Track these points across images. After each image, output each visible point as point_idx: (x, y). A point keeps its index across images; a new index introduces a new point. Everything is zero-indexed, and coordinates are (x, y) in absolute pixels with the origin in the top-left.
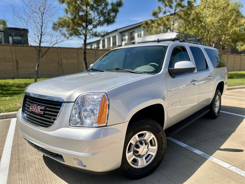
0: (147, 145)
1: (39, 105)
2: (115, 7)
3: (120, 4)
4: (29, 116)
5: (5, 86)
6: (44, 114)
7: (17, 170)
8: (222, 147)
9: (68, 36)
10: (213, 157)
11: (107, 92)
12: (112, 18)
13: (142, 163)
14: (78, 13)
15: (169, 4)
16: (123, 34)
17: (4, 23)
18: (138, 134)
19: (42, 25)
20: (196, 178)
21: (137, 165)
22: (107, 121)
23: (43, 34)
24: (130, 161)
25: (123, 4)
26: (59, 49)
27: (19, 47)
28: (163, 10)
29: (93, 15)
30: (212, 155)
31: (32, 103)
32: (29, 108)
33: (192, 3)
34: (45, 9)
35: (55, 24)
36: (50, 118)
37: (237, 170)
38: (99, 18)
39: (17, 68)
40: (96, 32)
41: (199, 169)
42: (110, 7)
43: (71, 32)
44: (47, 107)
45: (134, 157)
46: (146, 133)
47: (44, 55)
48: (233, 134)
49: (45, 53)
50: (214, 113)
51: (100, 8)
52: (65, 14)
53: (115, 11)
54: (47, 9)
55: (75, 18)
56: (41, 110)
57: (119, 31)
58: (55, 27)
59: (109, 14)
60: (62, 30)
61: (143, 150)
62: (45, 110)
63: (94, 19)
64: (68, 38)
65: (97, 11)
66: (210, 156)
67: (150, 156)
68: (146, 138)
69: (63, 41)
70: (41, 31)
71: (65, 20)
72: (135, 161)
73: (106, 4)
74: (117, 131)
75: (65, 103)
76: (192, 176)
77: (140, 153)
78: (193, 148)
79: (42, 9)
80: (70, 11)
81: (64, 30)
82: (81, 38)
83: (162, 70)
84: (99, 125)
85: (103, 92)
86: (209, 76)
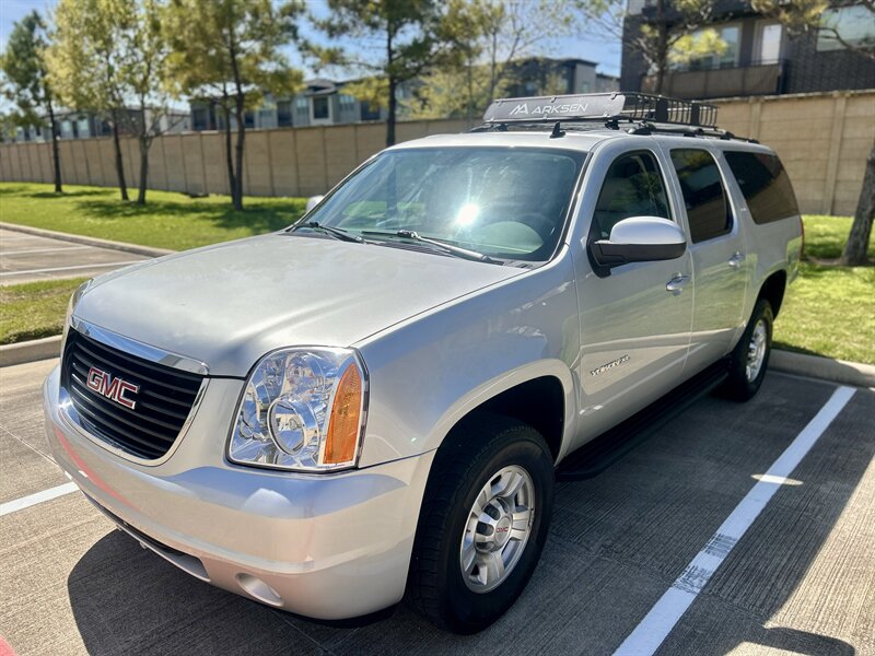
1: (120, 374)
4: (83, 407)
6: (140, 409)
11: (363, 348)
22: (360, 451)
31: (98, 362)
32: (85, 379)
56: (128, 394)
62: (141, 397)
75: (214, 381)
83: (565, 249)
84: (332, 466)
85: (349, 348)
86: (734, 257)
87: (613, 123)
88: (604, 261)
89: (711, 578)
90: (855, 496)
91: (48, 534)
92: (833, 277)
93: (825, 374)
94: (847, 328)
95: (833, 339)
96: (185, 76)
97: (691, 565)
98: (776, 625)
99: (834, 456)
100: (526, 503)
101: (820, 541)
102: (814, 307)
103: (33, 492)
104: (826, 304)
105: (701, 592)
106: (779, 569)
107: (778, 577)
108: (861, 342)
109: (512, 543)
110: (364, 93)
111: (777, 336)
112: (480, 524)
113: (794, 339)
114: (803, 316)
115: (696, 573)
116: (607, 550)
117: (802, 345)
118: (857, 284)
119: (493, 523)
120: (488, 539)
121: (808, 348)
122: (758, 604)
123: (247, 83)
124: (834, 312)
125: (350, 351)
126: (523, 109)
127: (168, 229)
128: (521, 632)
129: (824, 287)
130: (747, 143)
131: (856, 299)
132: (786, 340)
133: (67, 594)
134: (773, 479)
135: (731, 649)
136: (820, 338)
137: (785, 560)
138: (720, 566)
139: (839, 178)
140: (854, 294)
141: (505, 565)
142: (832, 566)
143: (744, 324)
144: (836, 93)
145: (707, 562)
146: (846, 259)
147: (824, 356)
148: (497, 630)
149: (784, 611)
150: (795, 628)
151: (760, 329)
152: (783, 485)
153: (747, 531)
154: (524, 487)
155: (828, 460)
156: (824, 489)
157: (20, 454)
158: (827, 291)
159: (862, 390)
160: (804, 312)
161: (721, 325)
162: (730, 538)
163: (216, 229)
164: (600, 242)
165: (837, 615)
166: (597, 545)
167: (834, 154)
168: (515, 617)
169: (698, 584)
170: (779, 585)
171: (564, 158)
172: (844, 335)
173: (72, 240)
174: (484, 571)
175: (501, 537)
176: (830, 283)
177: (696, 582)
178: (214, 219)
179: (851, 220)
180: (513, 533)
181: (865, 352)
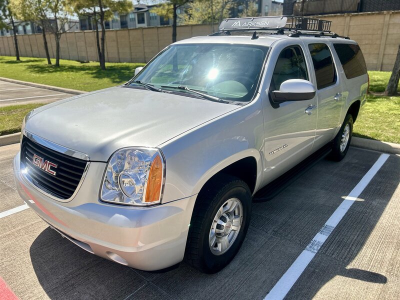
1: (48, 158)
6: (58, 176)
11: (162, 148)
22: (162, 196)
31: (38, 153)
44: (63, 165)
56: (52, 168)
62: (58, 170)
83: (258, 95)
84: (149, 203)
85: (156, 148)
86: (337, 95)
87: (281, 31)
88: (276, 100)
89: (323, 245)
90: (388, 206)
91: (20, 228)
92: (381, 101)
93: (376, 148)
94: (387, 126)
95: (380, 131)
96: (76, 4)
97: (314, 239)
98: (352, 267)
99: (379, 187)
100: (239, 214)
101: (372, 227)
102: (372, 116)
103: (12, 207)
104: (377, 115)
105: (318, 252)
106: (353, 241)
107: (353, 245)
108: (393, 133)
109: (233, 232)
110: (162, 12)
111: (355, 130)
112: (218, 225)
113: (362, 131)
114: (367, 120)
115: (316, 243)
116: (275, 233)
117: (366, 134)
118: (392, 105)
119: (224, 224)
120: (221, 231)
121: (368, 136)
122: (344, 257)
123: (105, 7)
124: (381, 118)
125: (157, 150)
126: (238, 24)
127: (71, 79)
128: (236, 271)
129: (377, 106)
130: (344, 39)
131: (391, 112)
132: (359, 132)
133: (30, 256)
134: (351, 199)
135: (331, 278)
136: (374, 131)
137: (356, 237)
138: (327, 240)
139: (385, 53)
140: (390, 110)
141: (229, 242)
142: (377, 239)
143: (340, 126)
144: (385, 12)
145: (321, 238)
146: (387, 92)
147: (376, 140)
148: (226, 271)
149: (355, 261)
150: (360, 268)
151: (347, 128)
152: (355, 201)
153: (339, 223)
154: (238, 207)
155: (376, 189)
156: (375, 203)
157: (5, 190)
158: (378, 108)
159: (392, 155)
160: (367, 118)
161: (329, 126)
162: (331, 227)
163: (93, 79)
164: (275, 91)
165: (379, 263)
166: (271, 231)
167: (383, 41)
168: (234, 265)
169: (316, 248)
170: (353, 249)
171: (258, 49)
172: (385, 129)
173: (25, 84)
174: (220, 246)
175: (227, 230)
176: (379, 104)
177: (316, 247)
178: (92, 74)
179: (390, 73)
180: (233, 228)
181: (394, 138)
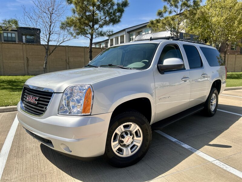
0: (132, 136)
1: (35, 96)
2: (121, 7)
3: (125, 4)
4: (26, 106)
5: (15, 82)
6: (38, 103)
7: (16, 155)
8: (211, 143)
9: (75, 35)
10: (200, 152)
11: (92, 84)
12: (117, 17)
13: (127, 153)
14: (85, 13)
15: (174, 4)
16: (131, 33)
17: (15, 23)
18: (124, 124)
19: (51, 25)
20: (178, 169)
21: (122, 154)
23: (51, 33)
24: (115, 150)
25: (128, 4)
26: (67, 48)
27: (29, 46)
28: (169, 10)
29: (100, 15)
30: (199, 149)
31: (30, 94)
32: (26, 99)
33: (198, 2)
34: (53, 10)
35: (63, 24)
36: (43, 108)
37: (220, 164)
38: (105, 18)
39: (28, 66)
40: (101, 32)
41: (183, 161)
42: (115, 7)
43: (78, 31)
44: (41, 97)
45: (119, 146)
46: (131, 125)
47: (51, 53)
48: (226, 131)
49: (53, 52)
50: (210, 111)
51: (106, 8)
52: (73, 14)
53: (121, 11)
54: (55, 9)
55: (82, 17)
56: (36, 100)
57: (127, 31)
58: (63, 27)
59: (114, 14)
60: (70, 29)
61: (128, 140)
62: (39, 100)
63: (100, 19)
64: (75, 37)
65: (103, 11)
66: (196, 150)
67: (136, 147)
68: (131, 129)
69: (69, 40)
70: (50, 30)
71: (73, 20)
72: (120, 150)
73: (113, 5)
74: (101, 120)
75: (55, 94)
76: (174, 167)
77: (125, 143)
78: (182, 143)
79: (51, 9)
80: (77, 11)
81: (72, 29)
82: (87, 37)
83: (151, 66)
84: (84, 114)
86: (203, 74)
125: (89, 85)
126: (145, 37)
164: (160, 65)
